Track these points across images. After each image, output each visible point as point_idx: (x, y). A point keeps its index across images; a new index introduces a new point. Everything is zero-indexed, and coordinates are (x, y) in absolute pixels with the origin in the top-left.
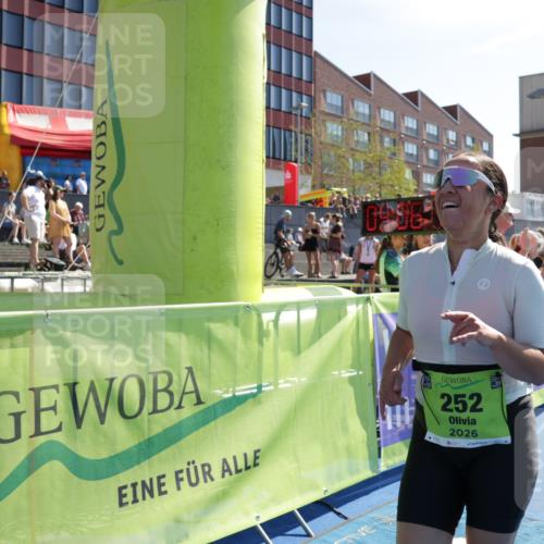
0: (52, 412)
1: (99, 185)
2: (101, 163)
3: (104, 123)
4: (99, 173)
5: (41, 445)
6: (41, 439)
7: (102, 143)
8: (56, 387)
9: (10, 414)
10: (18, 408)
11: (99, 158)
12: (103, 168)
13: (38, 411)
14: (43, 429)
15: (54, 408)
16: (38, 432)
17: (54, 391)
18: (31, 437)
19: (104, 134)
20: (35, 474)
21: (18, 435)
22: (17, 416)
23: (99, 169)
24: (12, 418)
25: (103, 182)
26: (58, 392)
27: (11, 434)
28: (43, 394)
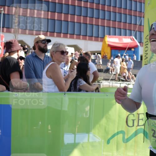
0: (142, 120)
1: (146, 59)
2: (146, 52)
3: (147, 41)
4: (146, 55)
5: (139, 129)
6: (139, 127)
7: (147, 47)
8: (143, 114)
9: (132, 120)
10: (134, 118)
11: (146, 51)
12: (147, 54)
13: (139, 120)
14: (140, 125)
15: (142, 119)
16: (138, 125)
17: (143, 115)
18: (137, 126)
19: (148, 44)
20: (137, 136)
21: (133, 125)
22: (133, 120)
23: (146, 54)
24: (132, 121)
25: (147, 58)
26: (144, 115)
27: (132, 125)
28: (140, 115)
